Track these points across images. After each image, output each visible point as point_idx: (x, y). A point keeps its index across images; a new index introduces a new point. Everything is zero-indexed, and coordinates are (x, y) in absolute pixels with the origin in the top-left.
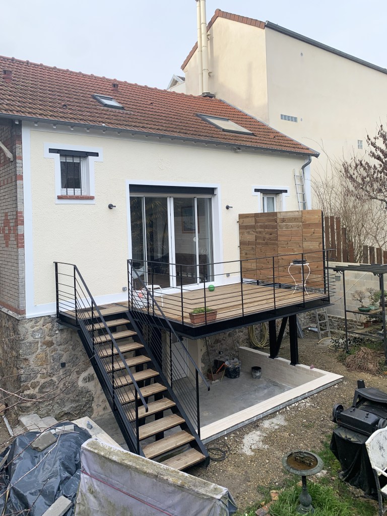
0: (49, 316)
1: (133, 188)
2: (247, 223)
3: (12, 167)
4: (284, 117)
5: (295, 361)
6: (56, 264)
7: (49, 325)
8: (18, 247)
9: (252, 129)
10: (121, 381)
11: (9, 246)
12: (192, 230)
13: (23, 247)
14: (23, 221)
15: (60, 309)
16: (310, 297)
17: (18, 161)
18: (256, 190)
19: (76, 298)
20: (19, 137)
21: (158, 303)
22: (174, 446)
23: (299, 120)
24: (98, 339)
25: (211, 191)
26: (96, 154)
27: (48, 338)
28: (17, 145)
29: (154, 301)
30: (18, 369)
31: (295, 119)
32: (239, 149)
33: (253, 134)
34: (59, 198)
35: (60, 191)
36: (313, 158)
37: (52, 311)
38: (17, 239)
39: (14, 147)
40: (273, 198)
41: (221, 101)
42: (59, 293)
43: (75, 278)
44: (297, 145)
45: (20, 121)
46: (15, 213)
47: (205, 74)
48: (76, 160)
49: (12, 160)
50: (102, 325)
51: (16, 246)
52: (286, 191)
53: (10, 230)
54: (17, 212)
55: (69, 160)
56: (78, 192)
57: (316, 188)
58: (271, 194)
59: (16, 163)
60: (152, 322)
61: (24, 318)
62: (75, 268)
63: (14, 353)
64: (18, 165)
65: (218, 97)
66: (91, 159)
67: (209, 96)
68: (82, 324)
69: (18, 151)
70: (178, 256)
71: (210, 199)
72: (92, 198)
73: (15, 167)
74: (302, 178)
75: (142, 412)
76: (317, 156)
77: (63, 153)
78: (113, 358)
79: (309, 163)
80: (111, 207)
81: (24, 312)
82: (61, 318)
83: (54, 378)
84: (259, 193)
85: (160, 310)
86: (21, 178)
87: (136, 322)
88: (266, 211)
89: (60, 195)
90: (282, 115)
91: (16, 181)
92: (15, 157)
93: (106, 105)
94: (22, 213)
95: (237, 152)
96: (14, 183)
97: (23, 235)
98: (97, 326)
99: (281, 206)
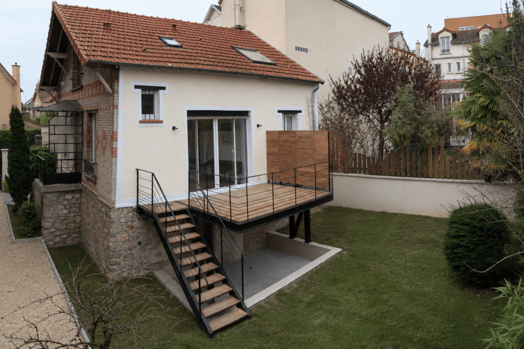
0: (132, 207)
1: (190, 113)
2: (273, 138)
3: (111, 98)
4: (298, 49)
5: (308, 240)
6: (138, 170)
7: (131, 214)
8: (112, 157)
9: (273, 59)
10: (187, 261)
11: (106, 154)
12: (231, 143)
13: (116, 157)
14: (117, 138)
15: (139, 203)
16: (320, 195)
17: (115, 95)
18: (279, 111)
19: (153, 197)
20: (117, 78)
21: (210, 201)
22: (226, 307)
23: (309, 50)
24: (169, 229)
25: (246, 113)
26: (164, 88)
27: (129, 223)
28: (116, 84)
29: (208, 200)
30: (108, 242)
31: (306, 50)
32: (266, 78)
33: (275, 64)
34: (141, 122)
35: (140, 116)
36: (320, 85)
37: (134, 205)
38: (112, 152)
39: (113, 84)
40: (291, 117)
41: (249, 32)
42: (139, 191)
43: (153, 183)
44: (308, 74)
45: (119, 67)
46: (111, 132)
47: (238, 9)
48: (151, 93)
49: (111, 93)
50: (172, 218)
51: (111, 156)
52: (300, 112)
53: (106, 144)
54: (113, 131)
55: (147, 93)
56: (152, 116)
57: (321, 108)
58: (289, 114)
59: (114, 97)
60: (207, 219)
61: (114, 207)
62: (153, 174)
63: (106, 230)
64: (115, 98)
65: (247, 29)
66: (161, 91)
67: (240, 28)
68: (157, 217)
69: (116, 87)
70: (221, 163)
71: (245, 120)
72: (161, 122)
73: (114, 99)
74: (312, 101)
75: (203, 283)
76: (323, 83)
77: (144, 88)
78: (182, 243)
79: (317, 89)
80: (174, 128)
81: (114, 203)
82: (140, 210)
83: (133, 252)
84: (281, 114)
85: (214, 210)
86: (117, 107)
87: (194, 216)
88: (286, 130)
89: (141, 120)
90: (296, 47)
91: (113, 109)
92: (113, 91)
93: (170, 46)
94: (116, 133)
95: (265, 81)
96: (112, 111)
97: (116, 148)
98: (169, 219)
99: (297, 125)
